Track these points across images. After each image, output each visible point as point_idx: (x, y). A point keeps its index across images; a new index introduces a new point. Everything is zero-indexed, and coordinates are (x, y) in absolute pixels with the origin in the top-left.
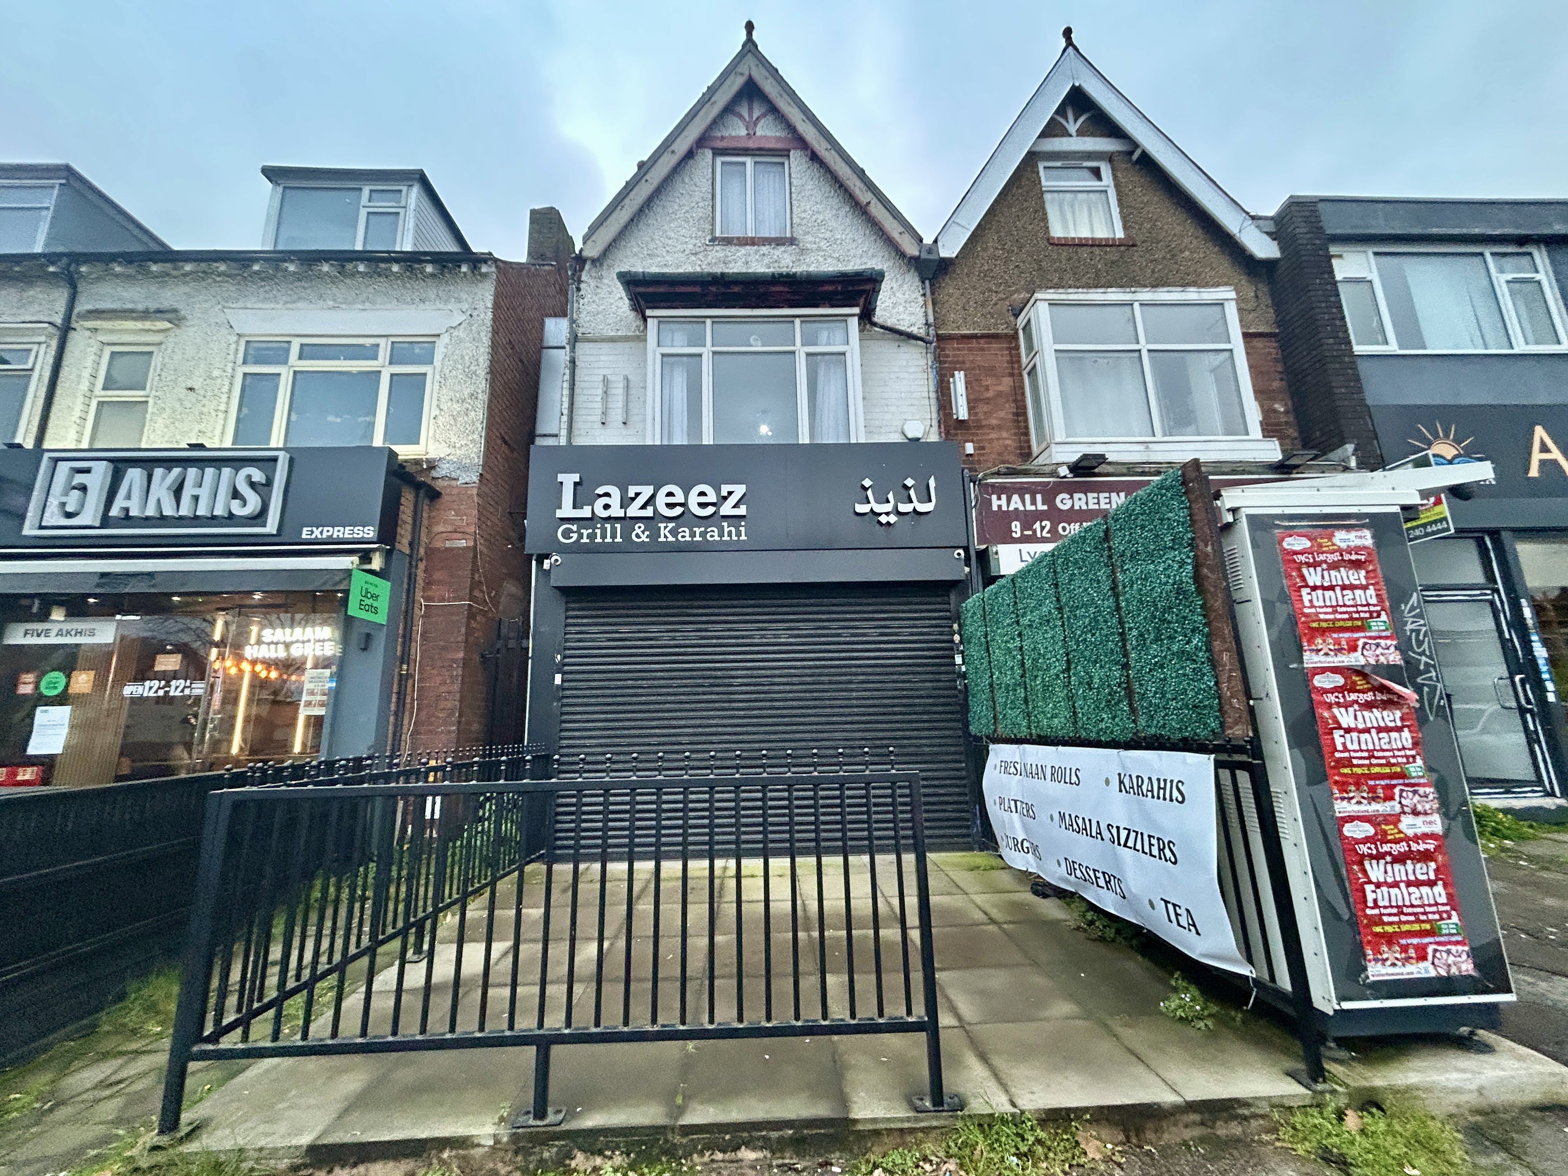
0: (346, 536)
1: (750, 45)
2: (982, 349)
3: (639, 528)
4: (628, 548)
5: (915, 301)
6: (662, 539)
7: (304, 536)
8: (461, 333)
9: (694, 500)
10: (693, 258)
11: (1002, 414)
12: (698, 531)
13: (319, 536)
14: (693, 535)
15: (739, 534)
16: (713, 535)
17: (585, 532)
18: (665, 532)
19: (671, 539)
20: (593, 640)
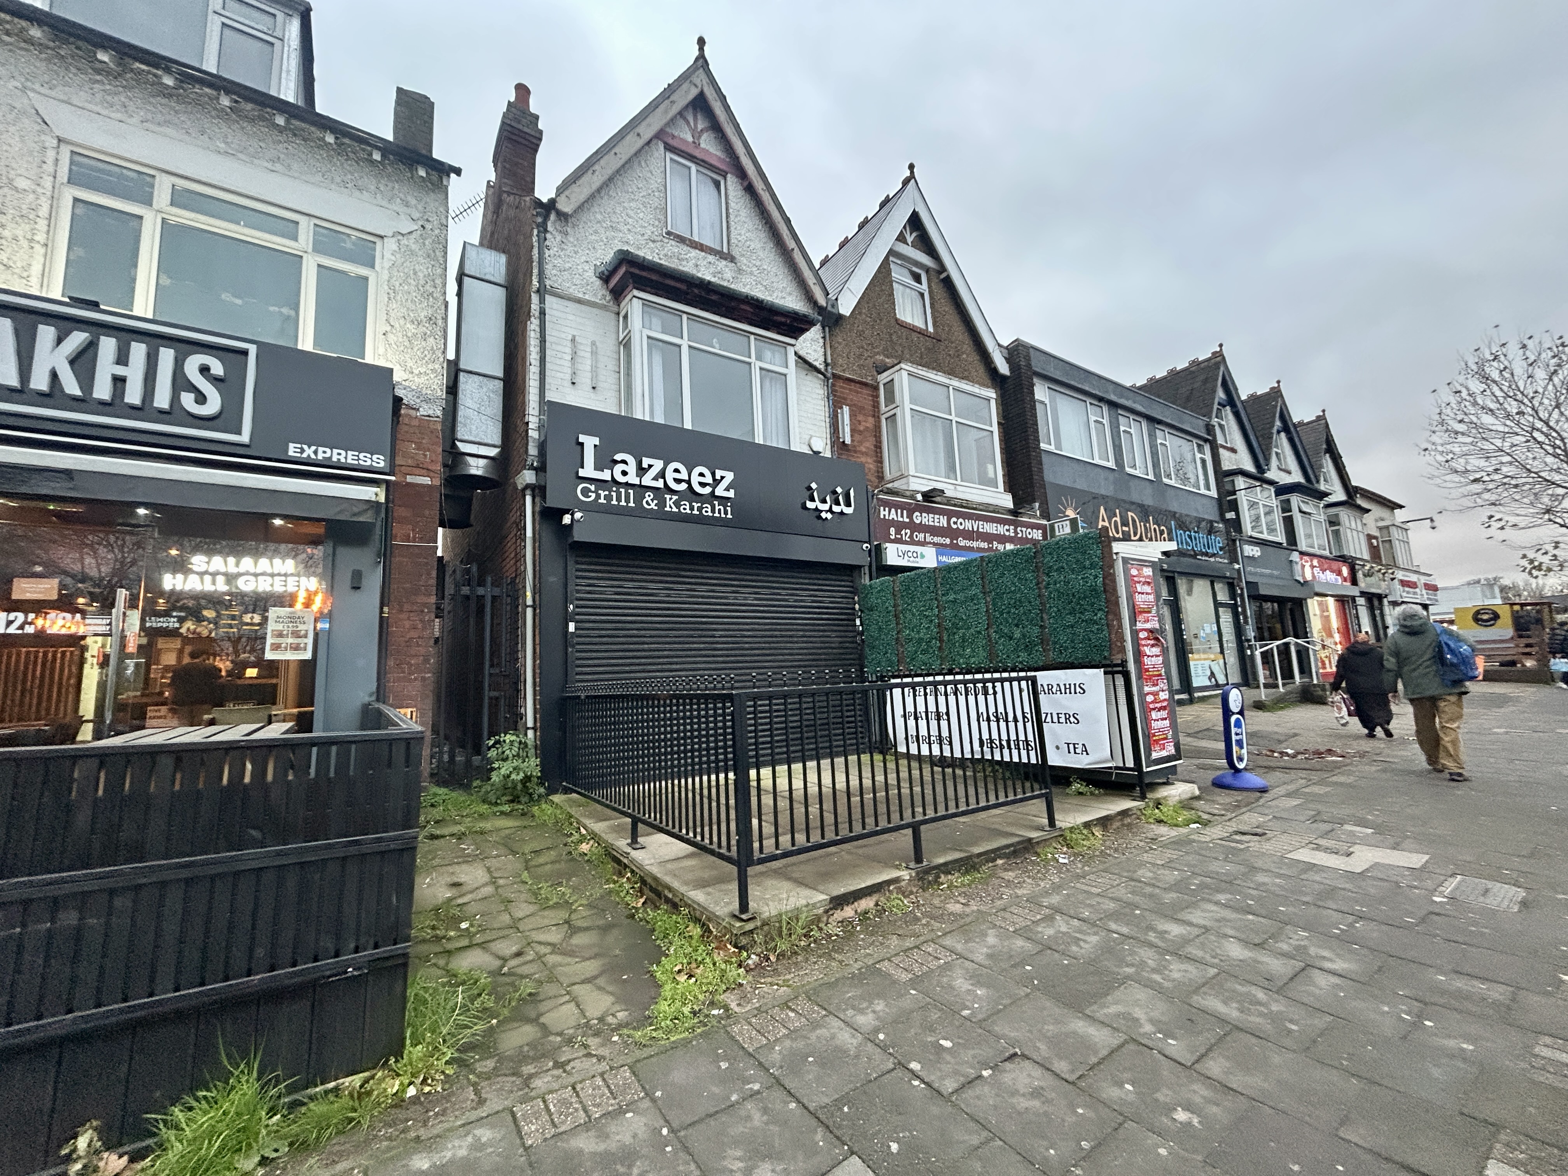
0: (349, 461)
1: (701, 61)
2: (858, 392)
3: (649, 496)
4: (640, 512)
5: (817, 341)
6: (668, 509)
7: (291, 453)
8: (411, 242)
9: (695, 480)
10: (651, 245)
11: (868, 444)
12: (696, 505)
13: (313, 456)
14: (692, 508)
15: (726, 513)
16: (707, 511)
17: (603, 494)
18: (670, 501)
19: (675, 509)
20: (601, 593)
